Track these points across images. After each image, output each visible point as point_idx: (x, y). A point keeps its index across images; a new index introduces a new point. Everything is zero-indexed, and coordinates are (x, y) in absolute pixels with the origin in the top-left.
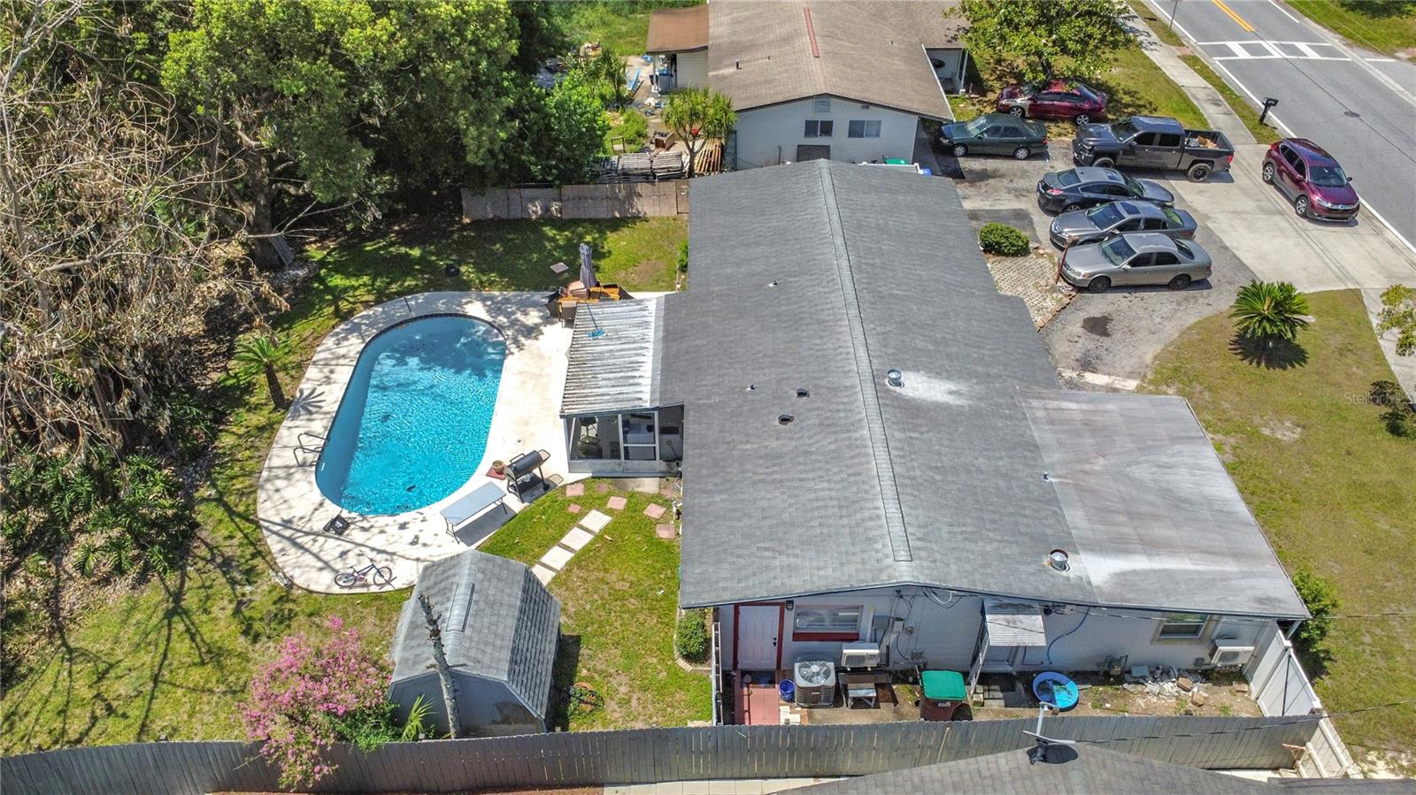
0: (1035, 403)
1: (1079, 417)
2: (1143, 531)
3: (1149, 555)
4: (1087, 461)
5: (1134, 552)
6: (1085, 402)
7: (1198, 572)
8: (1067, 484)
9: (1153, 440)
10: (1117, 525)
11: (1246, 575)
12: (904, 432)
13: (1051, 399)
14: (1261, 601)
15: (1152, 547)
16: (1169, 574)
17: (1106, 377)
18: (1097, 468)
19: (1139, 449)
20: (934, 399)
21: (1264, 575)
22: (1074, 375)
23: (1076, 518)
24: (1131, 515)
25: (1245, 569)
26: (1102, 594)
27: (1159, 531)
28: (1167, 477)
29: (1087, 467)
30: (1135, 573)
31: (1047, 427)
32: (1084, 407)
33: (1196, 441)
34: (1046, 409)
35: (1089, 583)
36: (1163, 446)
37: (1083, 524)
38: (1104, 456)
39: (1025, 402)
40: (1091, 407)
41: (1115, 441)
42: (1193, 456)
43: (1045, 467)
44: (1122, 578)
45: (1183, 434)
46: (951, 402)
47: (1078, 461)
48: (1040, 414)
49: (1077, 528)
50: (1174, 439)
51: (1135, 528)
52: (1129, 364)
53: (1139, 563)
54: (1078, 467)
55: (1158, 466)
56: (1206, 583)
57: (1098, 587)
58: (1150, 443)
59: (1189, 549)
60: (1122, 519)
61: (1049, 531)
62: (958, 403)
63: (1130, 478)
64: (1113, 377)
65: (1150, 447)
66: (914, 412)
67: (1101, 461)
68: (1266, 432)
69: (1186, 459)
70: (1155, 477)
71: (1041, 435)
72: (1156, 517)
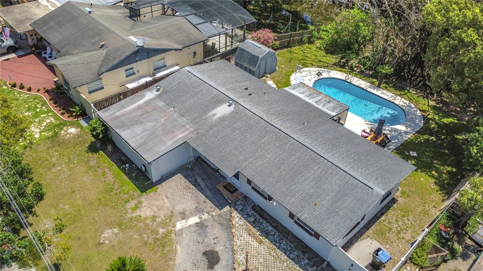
0: (192, 129)
1: (177, 133)
2: (143, 110)
3: (139, 106)
4: (166, 120)
5: (143, 104)
6: (178, 139)
7: (125, 108)
8: (168, 110)
9: (151, 138)
10: (150, 108)
11: (114, 113)
12: (214, 94)
13: (188, 134)
14: (109, 109)
15: (140, 108)
16: (133, 104)
17: (190, 224)
18: (163, 119)
19: (154, 133)
20: (217, 109)
21: (109, 116)
22: (203, 217)
23: (161, 104)
24: (148, 112)
25: (114, 115)
26: (146, 91)
27: (139, 113)
28: (142, 128)
29: (165, 118)
30: (140, 100)
31: (183, 123)
32: (177, 138)
33: (138, 146)
34: (188, 129)
35: (150, 91)
36: (147, 138)
37: (158, 103)
38: (163, 124)
39: (195, 128)
40: (175, 139)
41: (162, 131)
42: (137, 140)
43: (176, 111)
44: (143, 97)
45: (143, 146)
46: (212, 112)
47: (169, 118)
48: (188, 127)
49: (159, 101)
50: (145, 143)
51: (145, 110)
52: (186, 239)
53: (140, 102)
54: (168, 116)
55: (146, 130)
56: (124, 107)
57: (147, 92)
58: (152, 137)
59: (130, 112)
60: (149, 110)
61: (165, 96)
62: (211, 113)
63: (152, 121)
64: (187, 226)
65: (151, 135)
66: (218, 101)
67: (163, 122)
68: (116, 230)
69: (139, 137)
70: (146, 126)
71: (183, 120)
72: (141, 116)
